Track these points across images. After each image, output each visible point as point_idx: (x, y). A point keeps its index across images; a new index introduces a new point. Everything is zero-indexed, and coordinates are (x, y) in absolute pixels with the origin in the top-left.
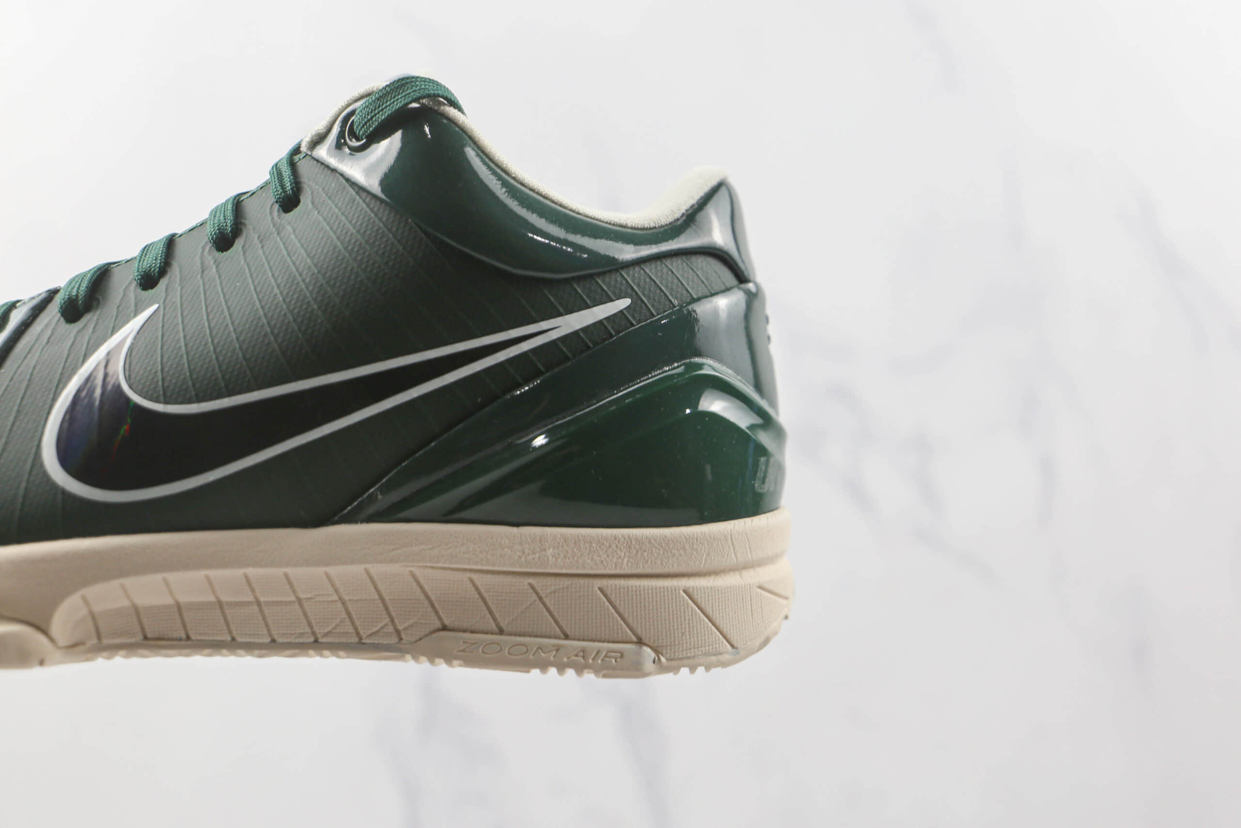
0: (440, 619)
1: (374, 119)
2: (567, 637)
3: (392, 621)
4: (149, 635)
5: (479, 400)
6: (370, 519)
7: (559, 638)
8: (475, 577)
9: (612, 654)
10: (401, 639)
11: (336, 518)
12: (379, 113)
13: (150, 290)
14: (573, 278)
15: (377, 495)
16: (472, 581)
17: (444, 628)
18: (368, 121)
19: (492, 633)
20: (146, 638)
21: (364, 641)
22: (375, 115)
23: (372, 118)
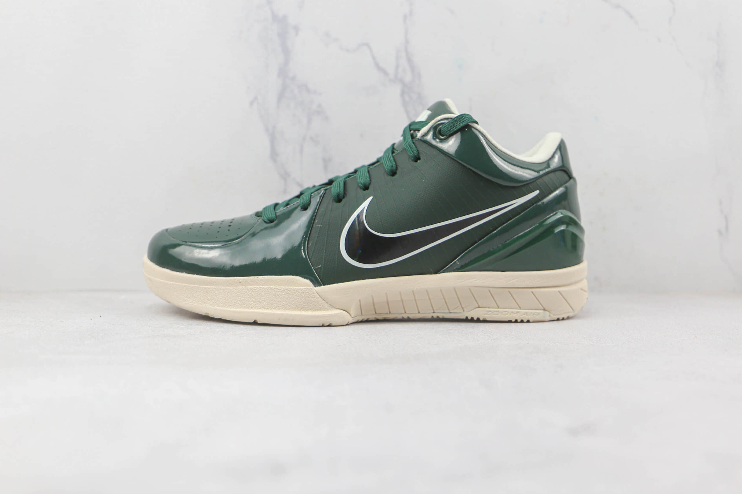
0: (478, 304)
1: (452, 130)
2: (520, 308)
3: (461, 305)
4: (377, 312)
5: (491, 229)
6: (454, 271)
7: (517, 309)
8: (491, 289)
9: (536, 314)
10: (464, 311)
11: (442, 271)
12: (453, 128)
13: (367, 191)
14: (521, 186)
15: (457, 263)
16: (489, 291)
17: (479, 307)
18: (449, 130)
19: (496, 308)
20: (376, 313)
21: (451, 312)
22: (452, 128)
23: (451, 130)
